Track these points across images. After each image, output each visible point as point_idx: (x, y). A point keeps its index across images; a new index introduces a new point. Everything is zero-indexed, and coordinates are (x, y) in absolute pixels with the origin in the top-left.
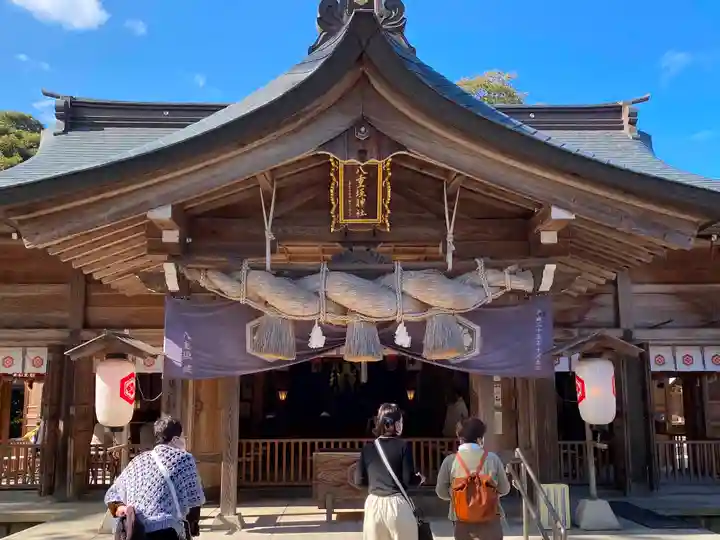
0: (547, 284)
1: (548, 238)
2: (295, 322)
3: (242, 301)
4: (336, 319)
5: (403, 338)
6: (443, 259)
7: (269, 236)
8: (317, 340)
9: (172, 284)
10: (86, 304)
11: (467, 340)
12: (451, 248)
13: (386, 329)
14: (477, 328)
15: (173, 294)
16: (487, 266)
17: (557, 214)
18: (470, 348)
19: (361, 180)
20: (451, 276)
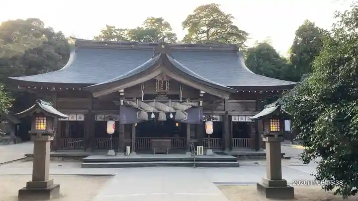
0: (201, 104)
2: (148, 112)
3: (137, 107)
4: (157, 112)
5: (172, 116)
6: (180, 99)
8: (153, 116)
9: (122, 103)
11: (185, 116)
12: (181, 97)
13: (168, 114)
14: (187, 114)
15: (122, 105)
16: (189, 101)
17: (202, 92)
18: (185, 118)
19: (162, 82)
20: (180, 103)
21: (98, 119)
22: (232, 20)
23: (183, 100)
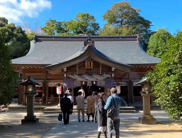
0: (113, 76)
1: (113, 70)
2: (81, 81)
3: (74, 78)
4: (86, 81)
5: (94, 83)
6: (100, 73)
7: (77, 70)
9: (65, 76)
10: (47, 76)
13: (92, 82)
14: (104, 81)
15: (65, 77)
16: (105, 74)
17: (113, 68)
18: (104, 84)
19: (89, 63)
20: (100, 75)
21: (50, 86)
22: (139, 13)
23: (102, 73)
